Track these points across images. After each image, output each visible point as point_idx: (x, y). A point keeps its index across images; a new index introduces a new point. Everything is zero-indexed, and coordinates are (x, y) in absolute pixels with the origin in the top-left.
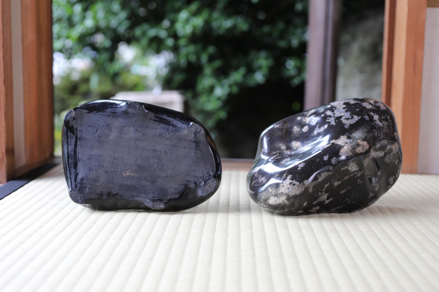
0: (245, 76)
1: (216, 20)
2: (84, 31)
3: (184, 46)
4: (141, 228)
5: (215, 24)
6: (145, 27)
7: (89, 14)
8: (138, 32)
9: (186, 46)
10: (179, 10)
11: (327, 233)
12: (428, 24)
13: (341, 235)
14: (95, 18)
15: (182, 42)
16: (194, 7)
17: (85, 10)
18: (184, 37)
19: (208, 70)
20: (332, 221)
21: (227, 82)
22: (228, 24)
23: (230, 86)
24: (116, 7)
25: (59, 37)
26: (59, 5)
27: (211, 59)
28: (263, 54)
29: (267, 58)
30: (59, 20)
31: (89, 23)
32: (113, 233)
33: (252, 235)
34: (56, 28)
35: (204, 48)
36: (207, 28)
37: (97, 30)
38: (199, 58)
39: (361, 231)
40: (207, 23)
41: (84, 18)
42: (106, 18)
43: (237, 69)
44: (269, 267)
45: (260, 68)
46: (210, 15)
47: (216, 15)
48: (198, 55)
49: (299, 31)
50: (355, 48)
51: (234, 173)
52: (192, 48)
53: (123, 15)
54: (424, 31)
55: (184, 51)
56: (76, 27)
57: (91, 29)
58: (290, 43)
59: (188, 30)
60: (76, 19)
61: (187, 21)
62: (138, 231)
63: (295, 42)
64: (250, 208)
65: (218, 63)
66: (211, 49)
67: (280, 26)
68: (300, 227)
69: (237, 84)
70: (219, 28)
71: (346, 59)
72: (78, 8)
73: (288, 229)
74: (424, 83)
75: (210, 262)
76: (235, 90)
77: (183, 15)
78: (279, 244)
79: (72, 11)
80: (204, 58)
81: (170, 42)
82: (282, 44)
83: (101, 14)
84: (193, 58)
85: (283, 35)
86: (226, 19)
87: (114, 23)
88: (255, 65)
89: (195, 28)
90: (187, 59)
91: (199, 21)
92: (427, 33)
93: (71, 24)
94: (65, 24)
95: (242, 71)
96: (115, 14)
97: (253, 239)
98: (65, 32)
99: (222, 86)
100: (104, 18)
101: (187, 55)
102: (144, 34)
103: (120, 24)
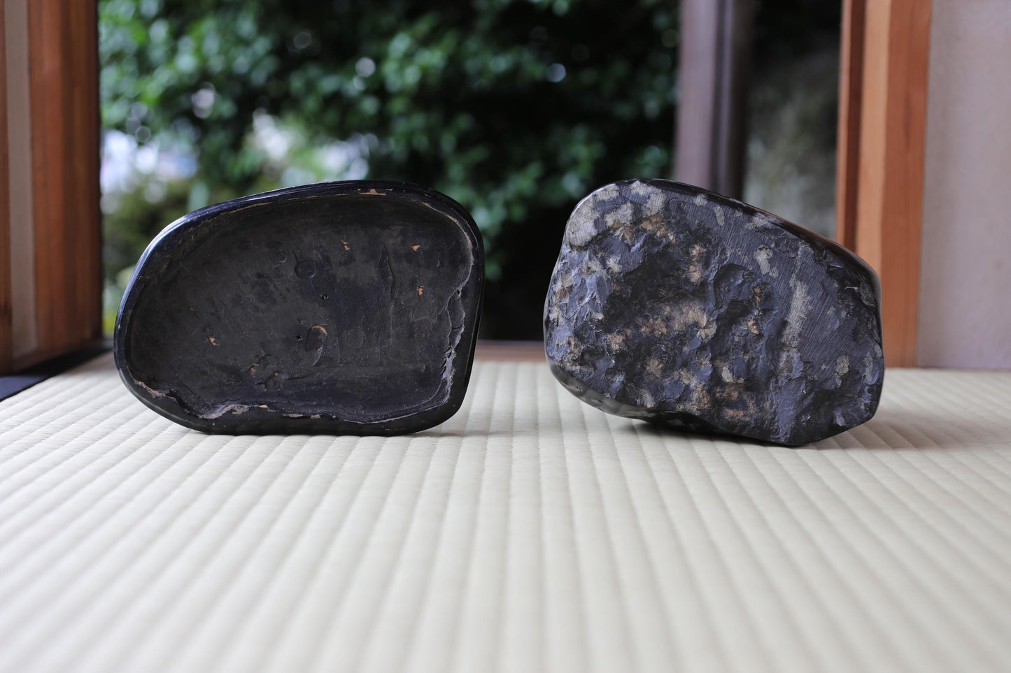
0: (541, 181)
1: (475, 55)
2: (173, 82)
3: (402, 115)
4: (291, 458)
5: (471, 65)
6: (313, 71)
7: (187, 44)
8: (296, 83)
9: (406, 114)
10: (389, 34)
11: (703, 467)
12: (935, 32)
13: (735, 471)
14: (199, 51)
15: (398, 105)
16: (423, 26)
17: (177, 34)
18: (401, 93)
19: (456, 170)
20: (718, 447)
21: (499, 196)
22: (501, 64)
23: (508, 205)
24: (246, 25)
25: (116, 97)
26: (116, 24)
27: (463, 144)
28: (580, 133)
29: (589, 142)
30: (117, 57)
31: (186, 62)
32: (228, 467)
33: (537, 470)
34: (109, 78)
35: (448, 120)
36: (454, 73)
37: (203, 78)
38: (435, 143)
39: (780, 465)
40: (454, 61)
41: (173, 52)
42: (224, 52)
43: (521, 166)
44: (571, 524)
45: (574, 163)
46: (460, 43)
47: (472, 44)
48: (433, 135)
49: (661, 81)
50: (789, 117)
51: (506, 368)
52: (418, 120)
53: (262, 45)
54: (926, 48)
55: (401, 126)
56: (156, 72)
57: (191, 76)
58: (641, 107)
59: (411, 76)
60: (157, 53)
61: (408, 57)
62: (286, 464)
63: (652, 106)
64: (537, 424)
65: (478, 154)
66: (464, 122)
67: (620, 69)
68: (645, 456)
69: (522, 199)
70: (481, 72)
71: (768, 144)
72: (160, 31)
73: (618, 460)
74: (930, 166)
75: (441, 516)
76: (518, 213)
77: (400, 44)
78: (597, 486)
79: (148, 37)
80: (448, 142)
81: (369, 106)
82: (624, 110)
83: (212, 45)
84: (422, 142)
85: (624, 91)
86: (496, 53)
87: (242, 62)
88: (564, 157)
89: (425, 72)
90: (409, 143)
91: (434, 58)
92: (934, 55)
93: (144, 65)
94: (130, 67)
95: (534, 170)
96: (244, 42)
97: (540, 478)
98: (129, 87)
99: (489, 206)
100: (219, 53)
101: (409, 136)
102: (310, 87)
103: (255, 65)
